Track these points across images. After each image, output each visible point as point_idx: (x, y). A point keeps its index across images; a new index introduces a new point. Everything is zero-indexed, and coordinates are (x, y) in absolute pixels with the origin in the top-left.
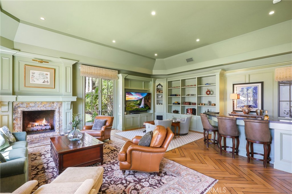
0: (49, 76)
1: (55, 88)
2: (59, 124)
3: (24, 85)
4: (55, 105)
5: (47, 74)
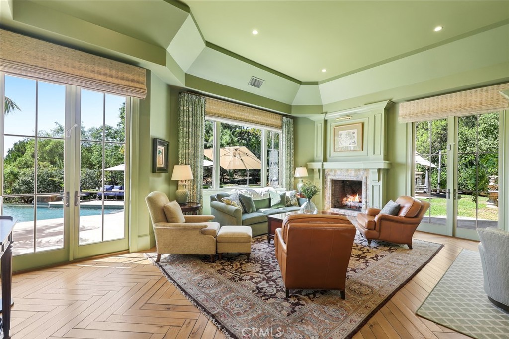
0: (356, 135)
1: (363, 150)
2: (366, 202)
3: (333, 150)
4: (362, 174)
5: (354, 133)
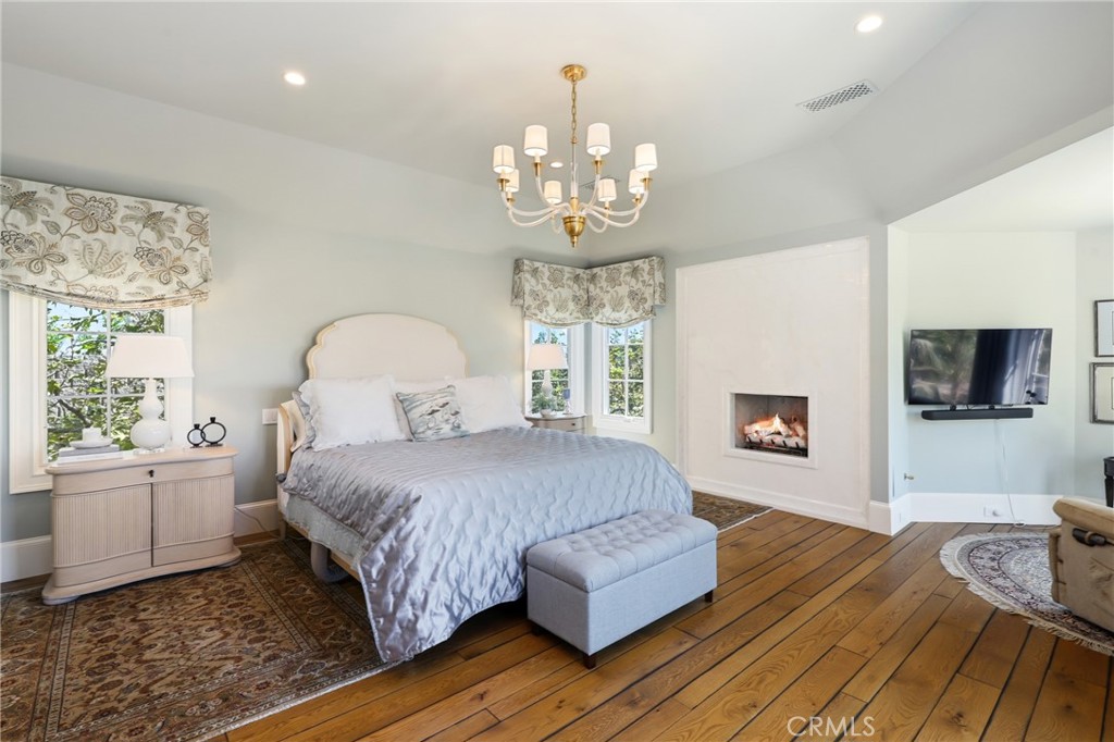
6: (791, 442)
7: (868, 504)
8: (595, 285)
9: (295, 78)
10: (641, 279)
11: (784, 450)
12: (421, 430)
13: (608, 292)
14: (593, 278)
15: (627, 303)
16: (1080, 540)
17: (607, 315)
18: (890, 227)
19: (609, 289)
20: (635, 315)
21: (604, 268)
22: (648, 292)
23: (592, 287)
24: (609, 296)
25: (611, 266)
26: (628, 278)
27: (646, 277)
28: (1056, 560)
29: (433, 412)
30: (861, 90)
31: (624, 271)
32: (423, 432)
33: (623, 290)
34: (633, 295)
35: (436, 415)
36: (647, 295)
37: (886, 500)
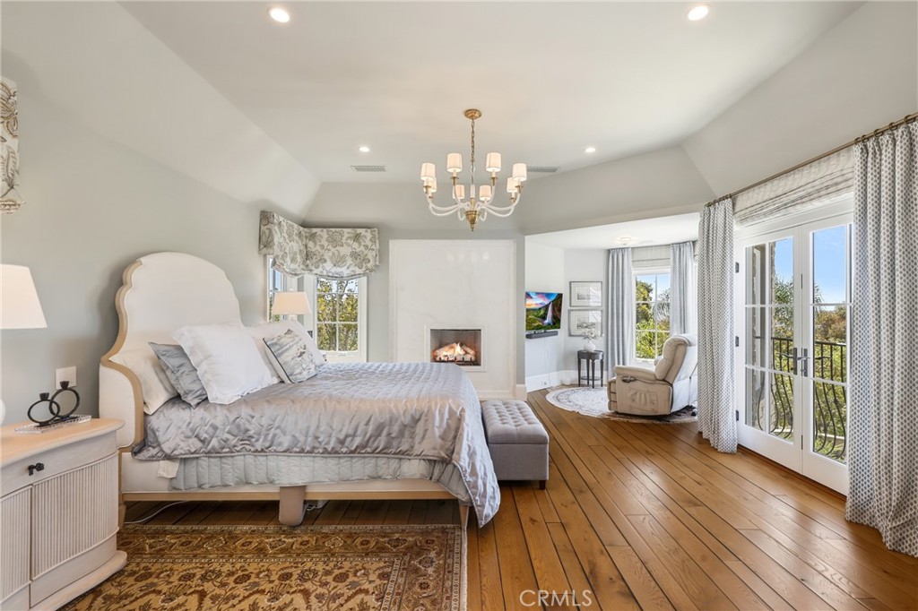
6: (468, 358)
7: (515, 387)
8: (315, 243)
9: (280, 15)
10: (363, 244)
11: (463, 363)
12: (298, 371)
13: (329, 250)
14: (313, 237)
15: (349, 261)
16: (624, 381)
17: (328, 269)
18: (527, 237)
19: (330, 247)
20: (358, 271)
21: (325, 230)
22: (371, 255)
23: (311, 244)
24: (330, 254)
25: (332, 229)
26: (351, 242)
27: (369, 244)
28: (610, 393)
29: (302, 354)
30: (554, 170)
31: (346, 235)
32: (300, 373)
33: (345, 250)
34: (355, 255)
35: (304, 356)
36: (369, 257)
37: (524, 383)
